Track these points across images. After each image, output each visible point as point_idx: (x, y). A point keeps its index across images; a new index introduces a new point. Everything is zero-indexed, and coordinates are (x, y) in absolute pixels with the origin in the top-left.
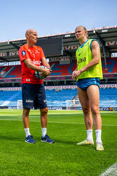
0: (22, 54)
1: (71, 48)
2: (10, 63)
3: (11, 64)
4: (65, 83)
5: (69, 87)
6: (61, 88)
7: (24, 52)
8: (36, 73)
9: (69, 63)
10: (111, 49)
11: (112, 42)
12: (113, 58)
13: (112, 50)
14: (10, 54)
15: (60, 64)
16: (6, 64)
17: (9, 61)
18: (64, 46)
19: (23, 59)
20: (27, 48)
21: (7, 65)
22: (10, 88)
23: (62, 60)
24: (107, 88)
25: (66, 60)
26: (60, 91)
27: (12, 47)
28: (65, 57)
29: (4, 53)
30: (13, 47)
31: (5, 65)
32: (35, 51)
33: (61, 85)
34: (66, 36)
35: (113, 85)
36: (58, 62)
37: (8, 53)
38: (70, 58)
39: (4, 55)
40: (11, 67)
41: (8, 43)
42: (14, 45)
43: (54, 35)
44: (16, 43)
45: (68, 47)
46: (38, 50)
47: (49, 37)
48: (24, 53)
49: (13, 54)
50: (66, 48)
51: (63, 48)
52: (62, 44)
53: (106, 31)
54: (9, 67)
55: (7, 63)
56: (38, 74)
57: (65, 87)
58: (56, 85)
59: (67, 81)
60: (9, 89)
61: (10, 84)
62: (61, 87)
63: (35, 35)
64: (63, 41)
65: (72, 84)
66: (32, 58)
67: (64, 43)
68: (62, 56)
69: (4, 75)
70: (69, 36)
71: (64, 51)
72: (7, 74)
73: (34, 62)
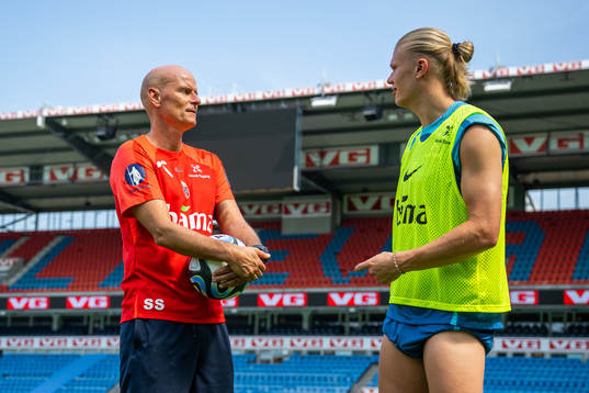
0: (128, 180)
1: (336, 160)
2: (43, 217)
3: (47, 222)
4: (305, 325)
5: (325, 343)
6: (286, 344)
7: (135, 172)
8: (195, 266)
9: (326, 229)
10: (528, 172)
11: (529, 141)
12: (535, 214)
13: (531, 178)
14: (46, 177)
15: (287, 230)
16: (24, 223)
17: (38, 210)
18: (304, 149)
19: (130, 201)
20: (152, 155)
21: (31, 227)
22: (37, 340)
23: (296, 213)
24: (501, 355)
25: (312, 213)
26: (279, 360)
27: (55, 140)
28: (311, 203)
29: (17, 172)
30: (63, 143)
31: (19, 227)
32: (188, 170)
33: (286, 333)
34: (317, 103)
35: (534, 340)
36: (277, 224)
37: (37, 171)
38: (333, 208)
39: (16, 180)
40: (48, 236)
41: (40, 123)
42: (68, 132)
43: (259, 97)
44: (76, 123)
45: (322, 155)
46: (203, 164)
47: (234, 105)
48: (136, 175)
49: (61, 177)
50: (315, 159)
51: (300, 158)
52: (299, 141)
53: (506, 86)
54: (38, 239)
55: (32, 218)
56: (205, 273)
57: (304, 343)
58: (263, 331)
59: (315, 317)
60: (36, 344)
61: (38, 319)
62: (287, 340)
63: (188, 91)
64: (301, 123)
65: (340, 331)
66: (174, 202)
67: (305, 133)
68: (294, 194)
69: (11, 273)
70: (332, 102)
71: (303, 173)
72: (25, 270)
73: (184, 219)
